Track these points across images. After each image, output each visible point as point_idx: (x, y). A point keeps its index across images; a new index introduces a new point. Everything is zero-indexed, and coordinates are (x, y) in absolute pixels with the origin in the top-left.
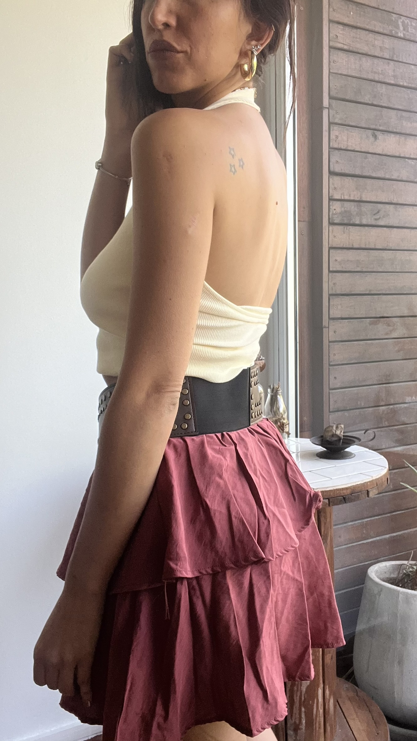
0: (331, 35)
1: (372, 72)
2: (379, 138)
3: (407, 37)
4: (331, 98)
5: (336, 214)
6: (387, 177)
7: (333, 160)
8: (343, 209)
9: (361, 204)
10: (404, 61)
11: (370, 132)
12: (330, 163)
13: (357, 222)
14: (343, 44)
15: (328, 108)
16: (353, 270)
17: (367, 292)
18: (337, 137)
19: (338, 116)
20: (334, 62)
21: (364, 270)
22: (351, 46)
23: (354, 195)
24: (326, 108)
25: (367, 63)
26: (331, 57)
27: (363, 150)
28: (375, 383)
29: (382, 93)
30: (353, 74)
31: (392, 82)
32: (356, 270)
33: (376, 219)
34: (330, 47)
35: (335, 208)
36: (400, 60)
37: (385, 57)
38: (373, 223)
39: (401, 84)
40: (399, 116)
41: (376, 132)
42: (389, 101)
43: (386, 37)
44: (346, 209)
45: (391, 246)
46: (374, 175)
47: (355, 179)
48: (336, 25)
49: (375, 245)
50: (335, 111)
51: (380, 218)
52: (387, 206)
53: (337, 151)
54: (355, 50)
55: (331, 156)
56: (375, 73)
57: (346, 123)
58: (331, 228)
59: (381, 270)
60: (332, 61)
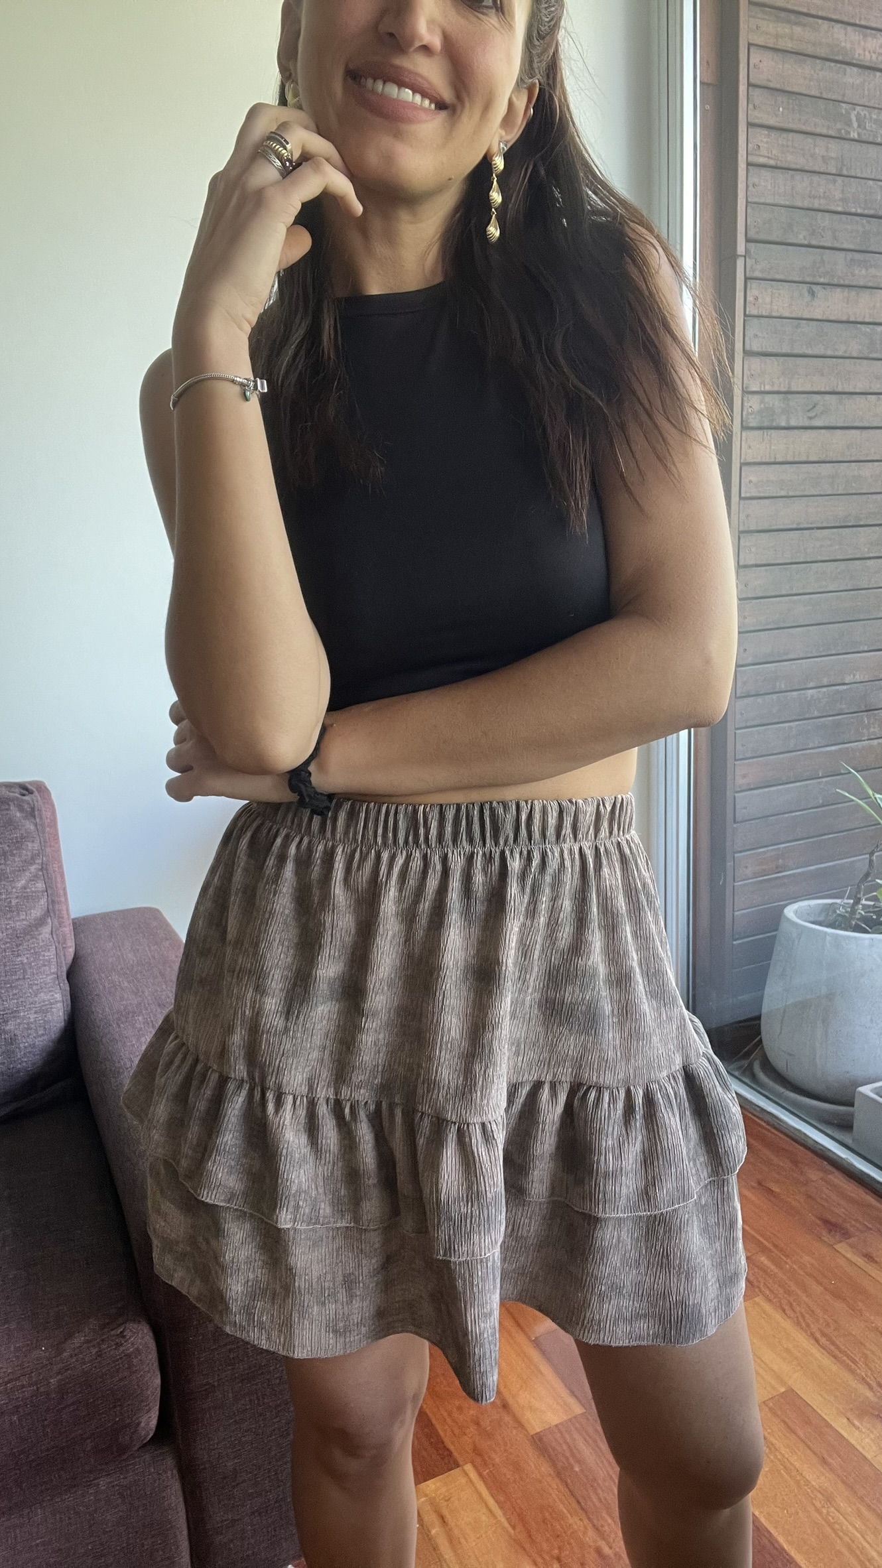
0: (750, 145)
1: (810, 197)
2: (819, 295)
3: (864, 138)
4: (748, 240)
5: (751, 414)
6: (829, 353)
7: (749, 334)
8: (762, 406)
9: (790, 396)
10: (858, 175)
11: (806, 286)
12: (746, 339)
13: (783, 424)
14: (769, 158)
15: (745, 257)
16: (775, 495)
17: (794, 526)
18: (756, 299)
19: (758, 267)
20: (754, 185)
21: (791, 494)
22: (780, 158)
23: (780, 384)
24: (741, 256)
25: (802, 184)
26: (749, 179)
27: (794, 315)
28: (801, 656)
29: (824, 227)
30: (782, 202)
31: (840, 209)
32: (778, 495)
33: (810, 418)
34: (749, 164)
35: (749, 404)
36: (853, 174)
37: (829, 171)
38: (807, 423)
39: (853, 210)
40: (848, 258)
41: (815, 288)
42: (835, 238)
43: (832, 141)
44: (767, 405)
45: (832, 456)
46: (810, 352)
47: (782, 359)
48: (759, 130)
49: (808, 456)
50: (754, 261)
51: (816, 415)
52: (828, 397)
53: (755, 320)
54: (786, 165)
55: (747, 328)
56: (815, 197)
57: (770, 277)
58: (744, 434)
59: (815, 493)
60: (751, 185)
